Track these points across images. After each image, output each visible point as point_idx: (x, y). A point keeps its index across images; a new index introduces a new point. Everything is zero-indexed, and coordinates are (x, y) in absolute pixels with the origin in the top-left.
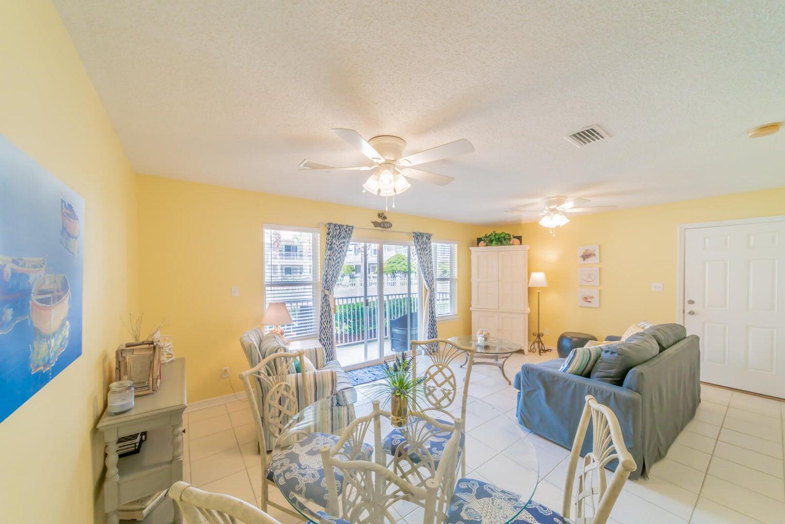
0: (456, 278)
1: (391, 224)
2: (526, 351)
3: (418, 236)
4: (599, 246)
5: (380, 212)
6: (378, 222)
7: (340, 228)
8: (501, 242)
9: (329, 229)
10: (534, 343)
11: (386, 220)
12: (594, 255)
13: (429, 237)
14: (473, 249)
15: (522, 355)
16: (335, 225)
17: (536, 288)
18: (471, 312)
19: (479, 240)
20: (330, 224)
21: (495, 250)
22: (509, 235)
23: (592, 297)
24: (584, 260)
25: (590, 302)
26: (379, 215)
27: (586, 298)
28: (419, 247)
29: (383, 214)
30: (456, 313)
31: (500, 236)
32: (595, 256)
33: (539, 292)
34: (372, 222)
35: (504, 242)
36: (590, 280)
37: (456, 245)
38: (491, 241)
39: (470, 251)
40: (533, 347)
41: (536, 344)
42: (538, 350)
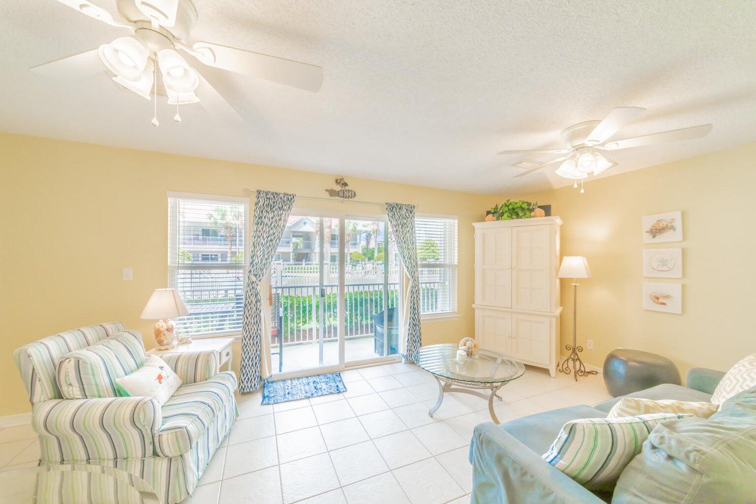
0: (456, 263)
1: (354, 192)
2: (553, 371)
3: (393, 208)
4: (683, 214)
5: (338, 178)
6: (335, 191)
7: (274, 197)
8: (517, 215)
9: (258, 197)
10: (567, 360)
11: (347, 188)
12: (673, 228)
13: (411, 209)
14: (478, 226)
15: (547, 376)
16: (267, 193)
17: (571, 280)
18: (473, 310)
19: (488, 213)
20: (259, 192)
21: (507, 225)
22: (529, 204)
23: (668, 297)
24: (654, 237)
25: (664, 304)
26: (336, 181)
27: (658, 298)
28: (394, 223)
29: (342, 179)
30: (456, 310)
31: (515, 206)
32: (675, 229)
33: (575, 286)
34: (326, 190)
35: (521, 214)
36: (665, 268)
37: (456, 221)
38: (502, 214)
39: (474, 228)
40: (565, 366)
41: (571, 363)
42: (573, 371)
